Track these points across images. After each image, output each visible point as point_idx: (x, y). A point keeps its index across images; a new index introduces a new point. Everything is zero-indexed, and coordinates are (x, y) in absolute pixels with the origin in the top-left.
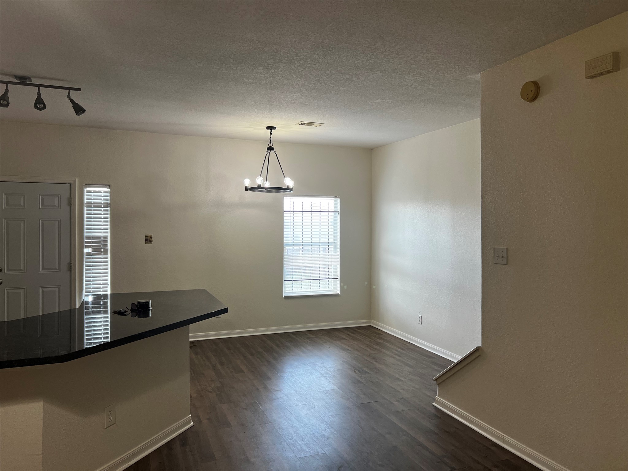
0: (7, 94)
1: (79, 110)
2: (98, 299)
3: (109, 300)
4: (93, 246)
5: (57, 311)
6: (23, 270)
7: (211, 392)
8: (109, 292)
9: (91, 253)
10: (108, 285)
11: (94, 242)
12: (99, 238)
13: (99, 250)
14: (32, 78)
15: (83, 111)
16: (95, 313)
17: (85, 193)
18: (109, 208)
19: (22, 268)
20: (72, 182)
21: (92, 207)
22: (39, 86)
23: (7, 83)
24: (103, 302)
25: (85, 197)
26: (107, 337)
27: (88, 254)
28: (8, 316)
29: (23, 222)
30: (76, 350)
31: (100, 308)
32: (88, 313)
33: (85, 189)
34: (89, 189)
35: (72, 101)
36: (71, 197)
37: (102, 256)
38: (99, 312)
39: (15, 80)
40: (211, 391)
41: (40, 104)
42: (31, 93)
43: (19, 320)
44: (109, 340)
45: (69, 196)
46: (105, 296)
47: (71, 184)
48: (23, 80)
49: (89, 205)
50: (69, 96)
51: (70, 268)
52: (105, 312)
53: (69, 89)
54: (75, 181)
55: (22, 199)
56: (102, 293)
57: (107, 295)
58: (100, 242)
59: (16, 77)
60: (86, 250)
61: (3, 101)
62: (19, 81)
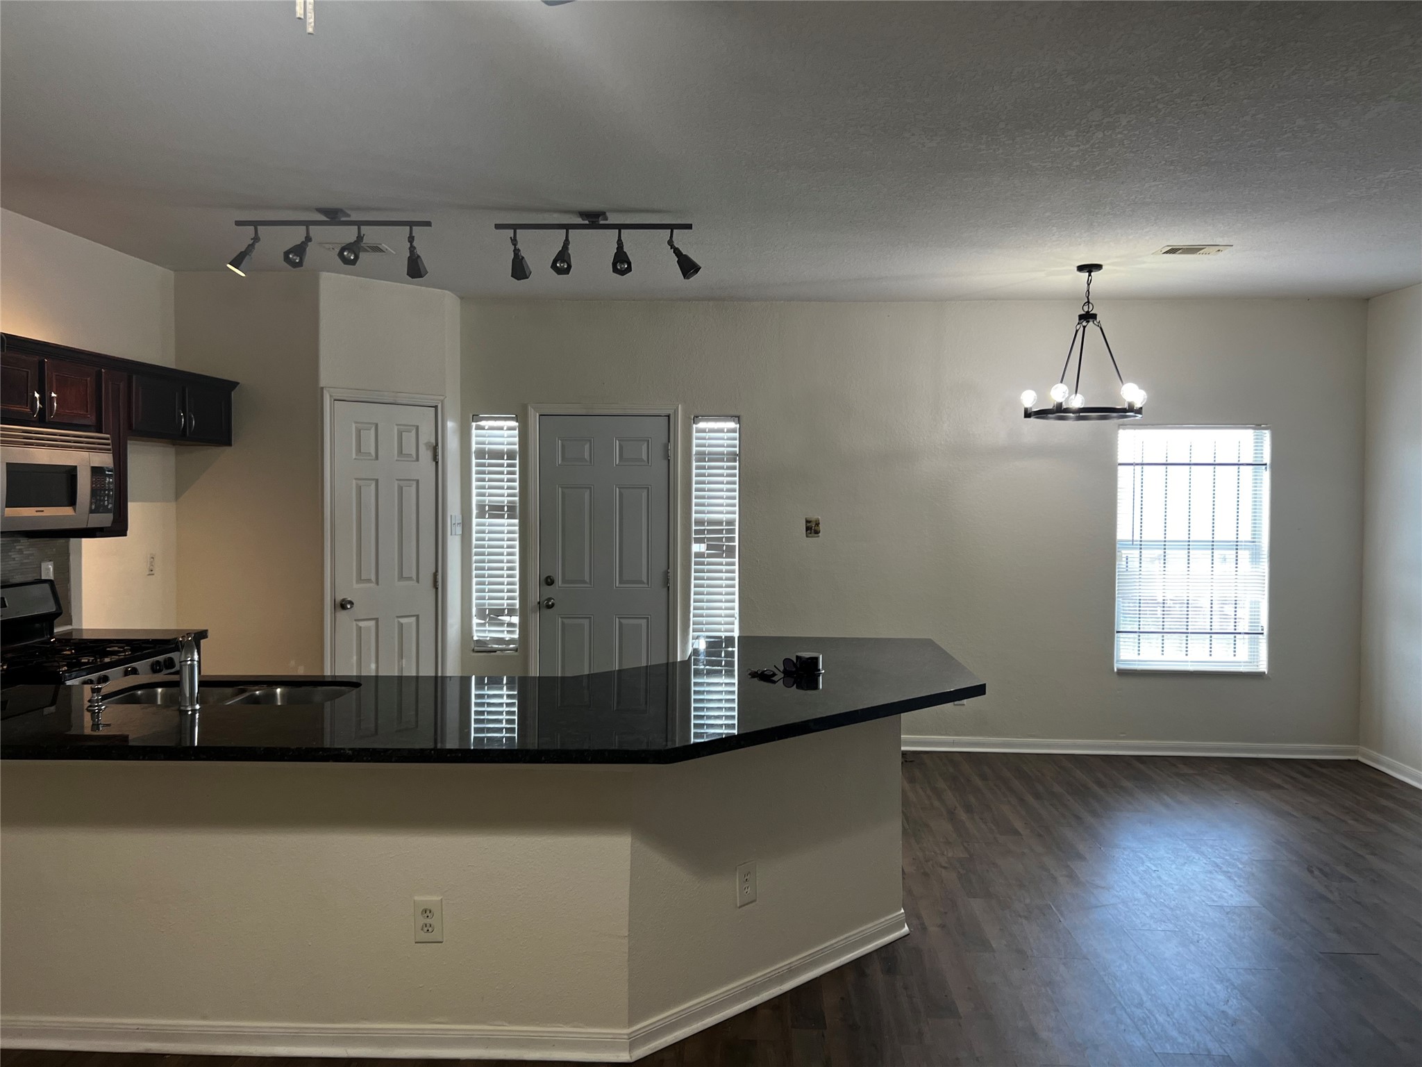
0: (567, 249)
1: (688, 267)
2: (715, 646)
3: (736, 649)
4: (709, 539)
5: (644, 664)
6: (588, 581)
7: (945, 868)
8: (736, 634)
9: (704, 553)
10: (734, 619)
11: (710, 532)
12: (720, 523)
13: (718, 549)
14: (608, 214)
15: (696, 269)
16: (710, 673)
17: (695, 434)
18: (737, 464)
19: (587, 578)
20: (671, 412)
21: (705, 462)
22: (620, 227)
23: (567, 227)
24: (725, 652)
25: (695, 442)
26: (732, 726)
27: (699, 555)
28: (563, 667)
29: (588, 490)
30: (677, 746)
31: (719, 664)
32: (698, 673)
33: (694, 426)
34: (702, 425)
35: (677, 252)
36: (669, 441)
37: (724, 560)
38: (718, 673)
39: (579, 221)
40: (946, 865)
41: (621, 263)
42: (605, 242)
43: (582, 676)
44: (735, 732)
45: (666, 441)
46: (730, 641)
47: (669, 416)
48: (594, 220)
49: (702, 457)
50: (670, 243)
51: (667, 581)
52: (730, 674)
53: (672, 227)
54: (676, 411)
55: (587, 446)
56: (723, 635)
57: (733, 638)
58: (720, 531)
59: (583, 214)
60: (696, 548)
61: (561, 262)
62: (587, 222)
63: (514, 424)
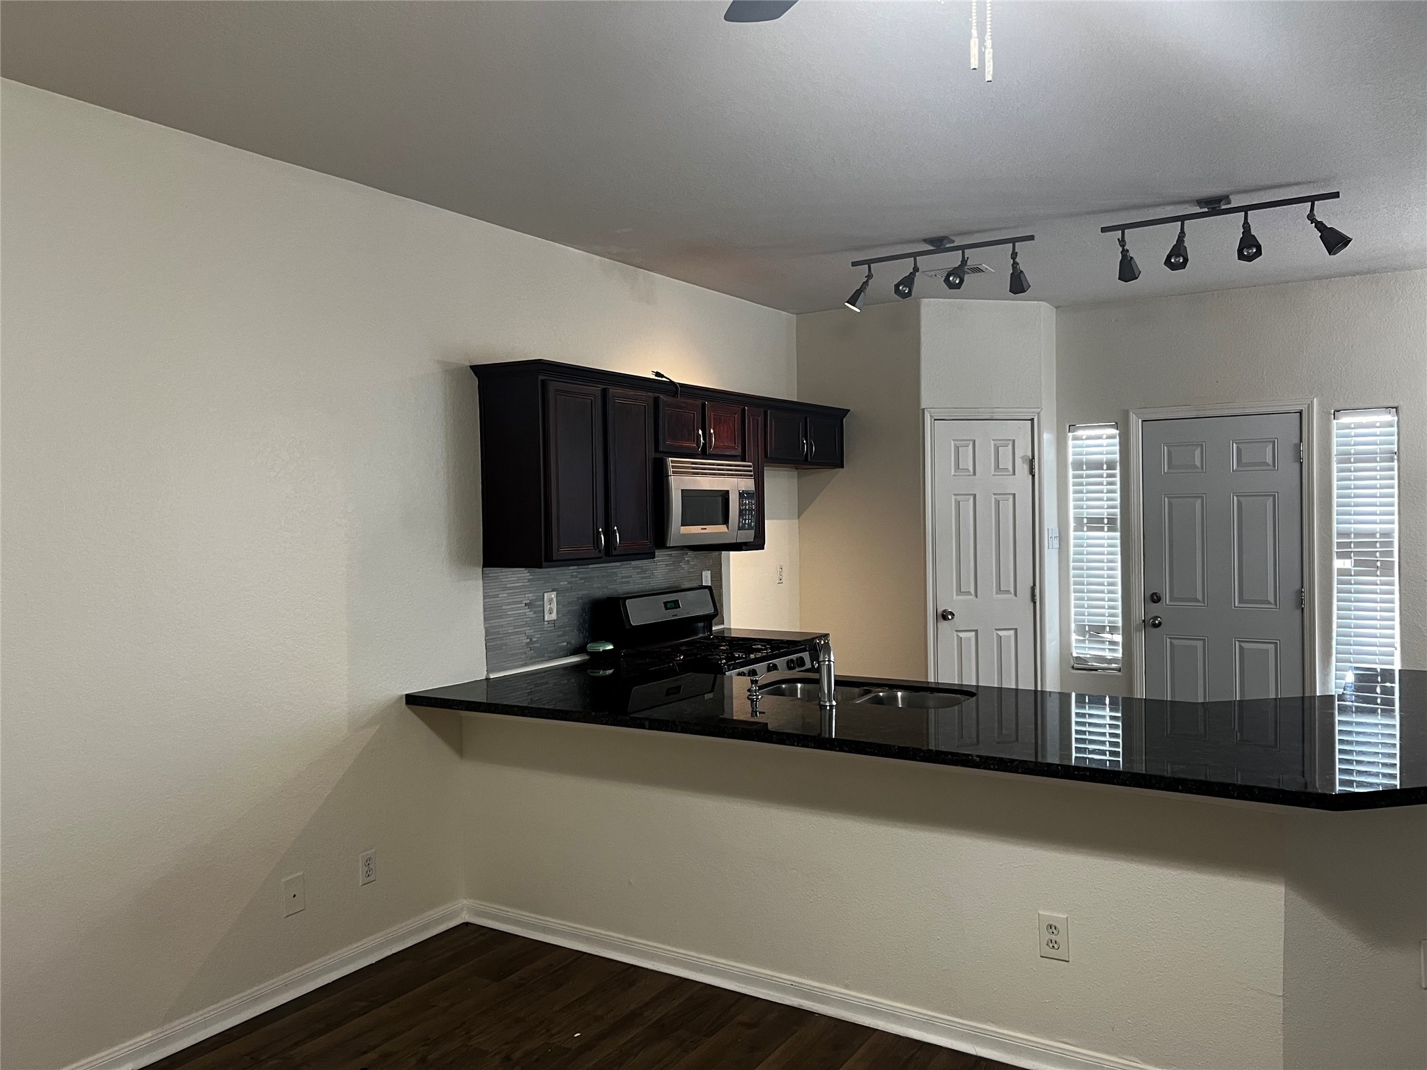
0: (1183, 241)
1: (1334, 241)
2: (1367, 680)
3: (1397, 686)
4: (1356, 553)
5: (1274, 696)
6: (1201, 600)
8: (1397, 666)
9: (1349, 570)
10: (1394, 649)
11: (1358, 544)
12: (1373, 535)
13: (1368, 565)
14: (1231, 197)
15: (1345, 241)
16: (1360, 711)
17: (1335, 431)
18: (1395, 464)
19: (1200, 597)
20: (1304, 408)
21: (1351, 463)
22: (1246, 209)
23: (1182, 219)
24: (1381, 687)
25: (1335, 440)
26: (1393, 776)
27: (1342, 572)
28: (1173, 691)
29: (1200, 500)
31: (1373, 700)
32: (1343, 710)
33: (1335, 422)
34: (1345, 420)
35: (1320, 226)
36: (1301, 442)
37: (1378, 579)
38: (1373, 712)
39: (1198, 210)
41: (1249, 247)
42: (1228, 229)
43: (1195, 705)
44: (1397, 783)
45: (1297, 441)
46: (1387, 675)
47: (1301, 413)
48: (1214, 206)
49: (1345, 458)
50: (1311, 217)
51: (1301, 601)
52: (1388, 713)
53: (1312, 199)
54: (1310, 407)
55: (1198, 452)
56: (1379, 667)
57: (1391, 672)
58: (1373, 544)
59: (1200, 202)
60: (1338, 564)
61: (1176, 257)
62: (1206, 210)
63: (1114, 432)
